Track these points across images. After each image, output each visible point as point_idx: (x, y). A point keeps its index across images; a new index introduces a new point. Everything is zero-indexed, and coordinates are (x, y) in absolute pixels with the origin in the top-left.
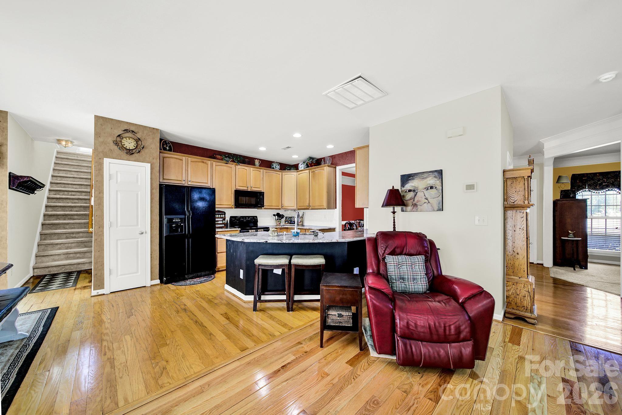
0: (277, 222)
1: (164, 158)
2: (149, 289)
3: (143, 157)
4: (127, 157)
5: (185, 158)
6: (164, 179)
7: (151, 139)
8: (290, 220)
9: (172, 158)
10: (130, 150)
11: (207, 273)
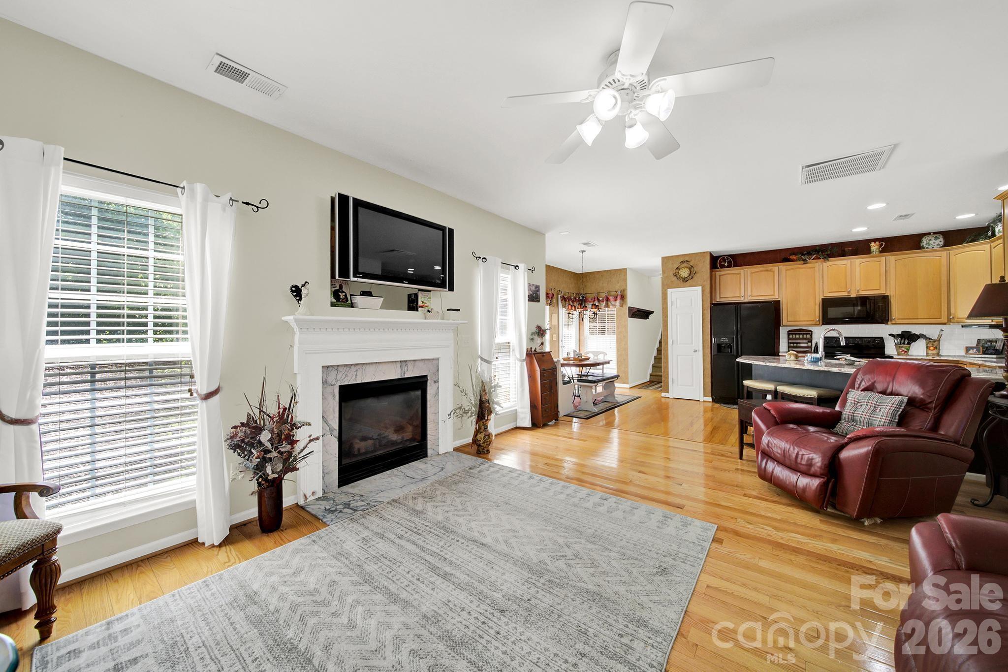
0: (898, 348)
2: (702, 404)
3: (696, 281)
4: (683, 284)
5: (742, 271)
6: (720, 298)
7: (702, 263)
9: (728, 274)
10: (685, 278)
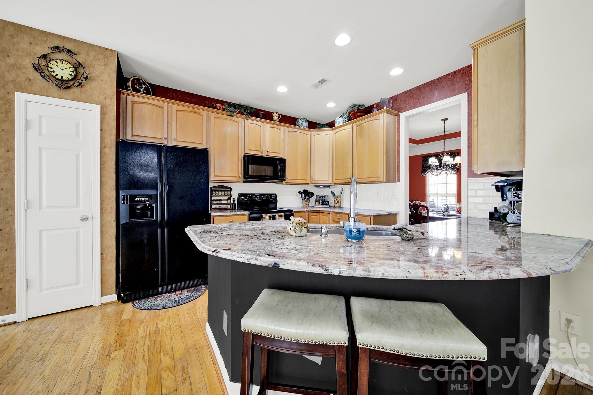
0: (304, 202)
1: (133, 103)
2: (98, 310)
3: (88, 94)
4: (58, 93)
5: (165, 104)
6: (133, 135)
7: (101, 65)
8: (323, 200)
9: (147, 103)
10: (62, 81)
11: (195, 282)
